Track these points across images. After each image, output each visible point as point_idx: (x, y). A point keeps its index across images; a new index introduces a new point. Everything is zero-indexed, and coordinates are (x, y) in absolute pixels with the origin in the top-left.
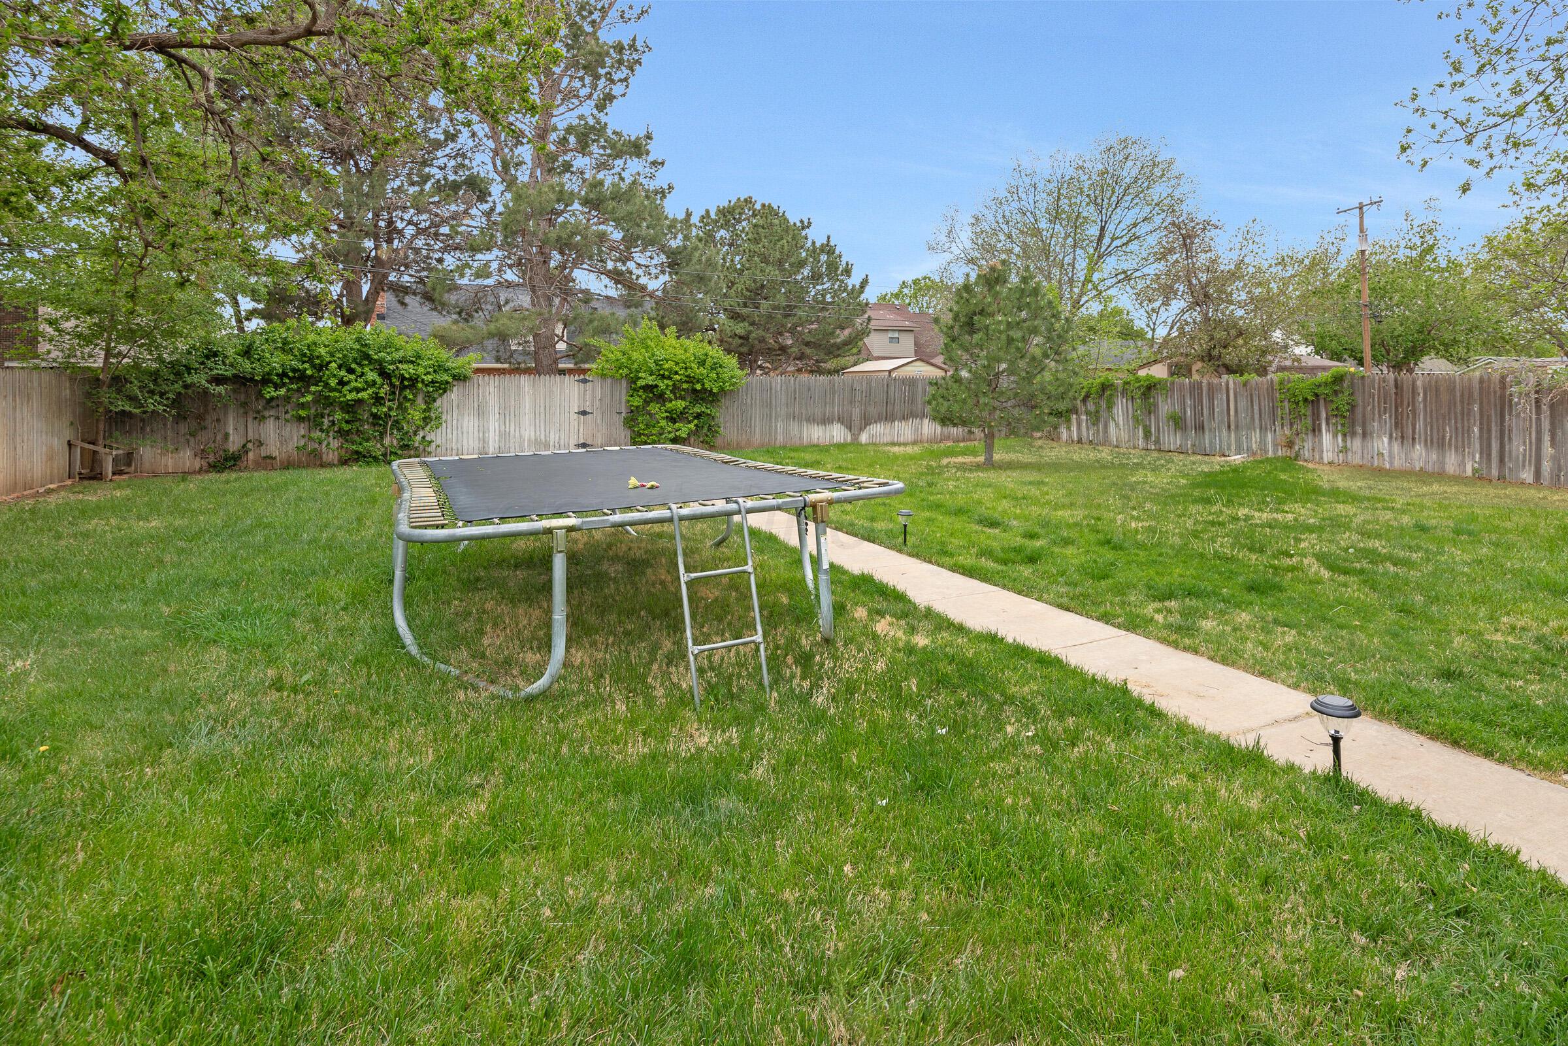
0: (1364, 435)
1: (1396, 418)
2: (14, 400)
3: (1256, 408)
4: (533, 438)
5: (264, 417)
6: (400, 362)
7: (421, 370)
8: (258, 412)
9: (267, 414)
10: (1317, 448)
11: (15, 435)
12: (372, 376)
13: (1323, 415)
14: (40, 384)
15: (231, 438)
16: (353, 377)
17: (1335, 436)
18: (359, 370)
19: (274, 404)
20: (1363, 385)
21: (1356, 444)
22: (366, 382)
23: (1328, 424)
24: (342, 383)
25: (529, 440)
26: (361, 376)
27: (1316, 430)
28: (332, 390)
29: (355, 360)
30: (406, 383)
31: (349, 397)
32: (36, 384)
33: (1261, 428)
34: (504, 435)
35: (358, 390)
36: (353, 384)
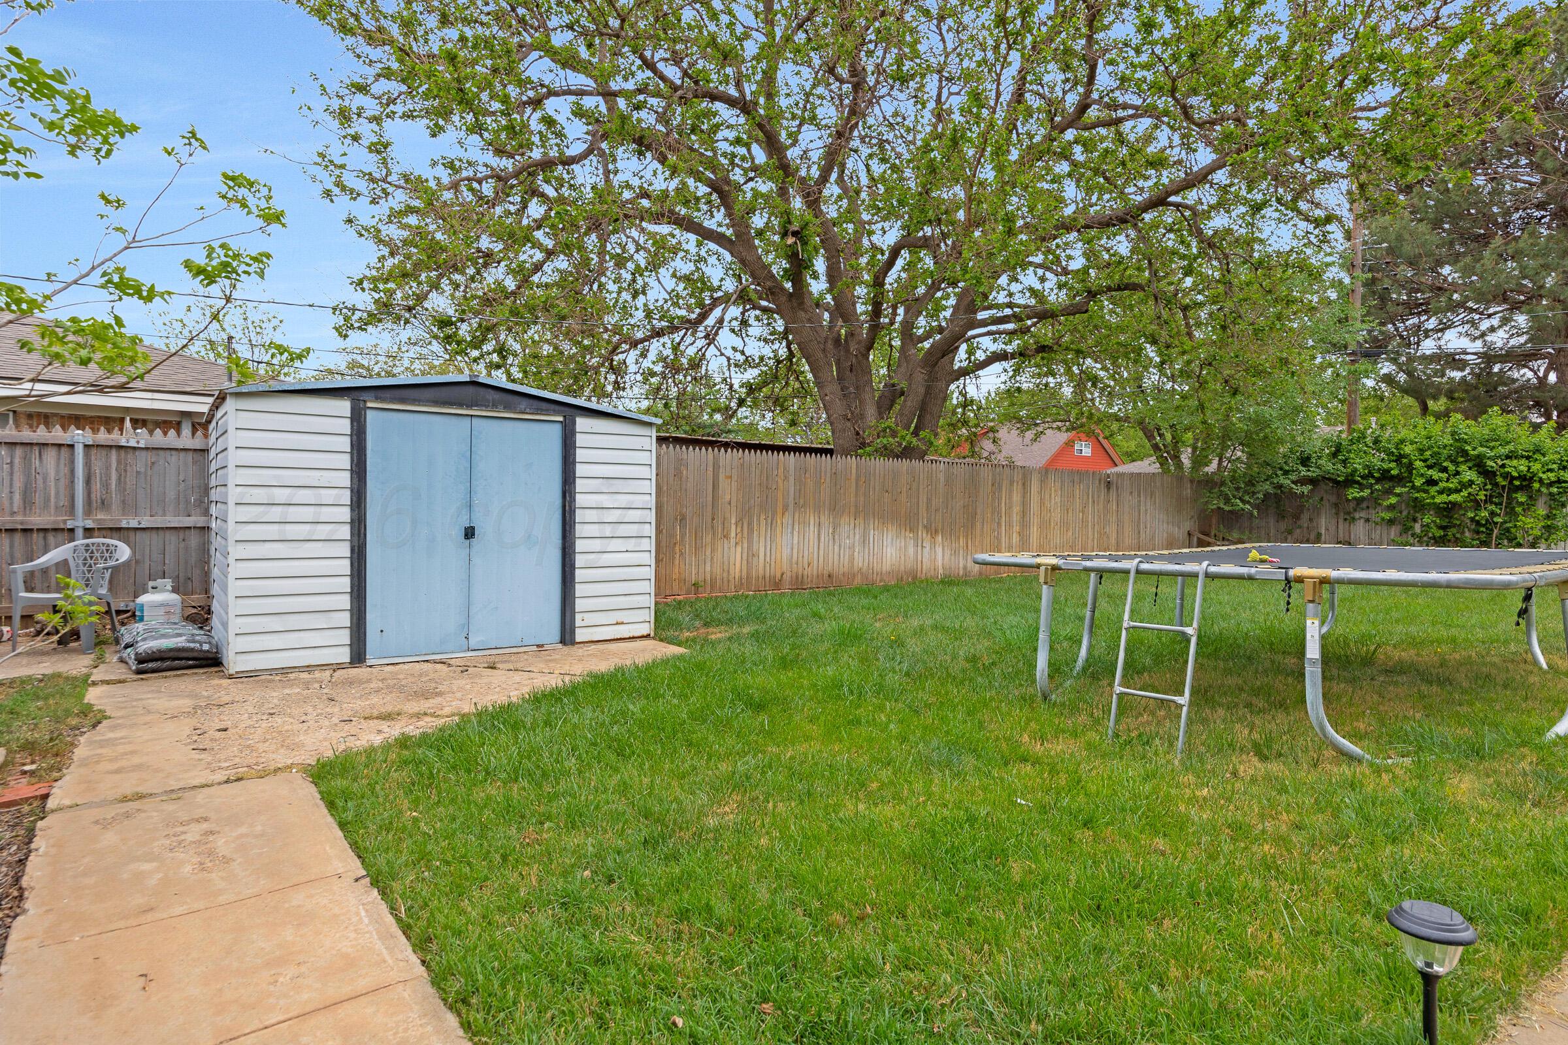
2: (1139, 496)
5: (1354, 519)
6: (1508, 457)
7: (1536, 467)
8: (1349, 513)
9: (1357, 515)
11: (1139, 522)
12: (1469, 475)
14: (1162, 485)
16: (1444, 475)
18: (1452, 468)
19: (1364, 505)
22: (1460, 483)
24: (1431, 482)
26: (1455, 475)
28: (1419, 490)
29: (1449, 458)
30: (1517, 483)
31: (1438, 500)
32: (1158, 484)
35: (1450, 492)
36: (1442, 485)
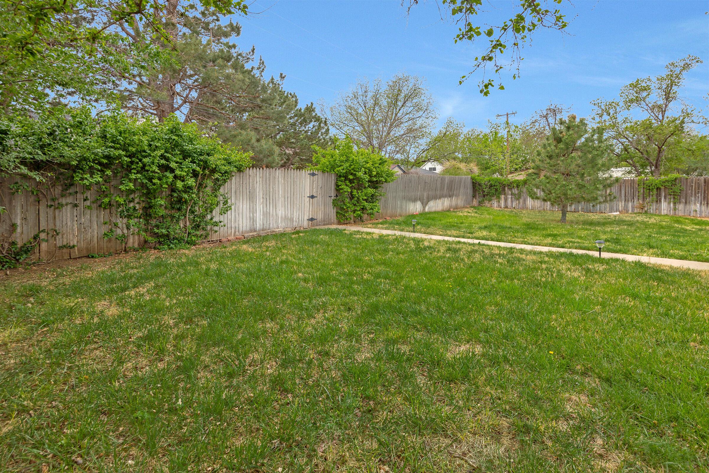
0: (686, 203)
1: (704, 195)
3: (623, 192)
4: (284, 216)
5: (60, 205)
8: (54, 199)
9: (63, 201)
10: (659, 209)
13: (663, 194)
15: (19, 230)
17: (669, 203)
20: (687, 182)
21: (681, 207)
23: (665, 198)
25: (282, 217)
27: (658, 201)
33: (625, 200)
34: (266, 214)
